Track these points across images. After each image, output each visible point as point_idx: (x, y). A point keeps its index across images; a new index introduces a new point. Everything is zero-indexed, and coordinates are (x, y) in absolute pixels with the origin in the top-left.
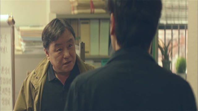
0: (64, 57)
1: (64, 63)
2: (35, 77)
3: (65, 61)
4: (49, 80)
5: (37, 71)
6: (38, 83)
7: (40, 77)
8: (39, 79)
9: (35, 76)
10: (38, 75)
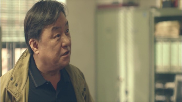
0: (64, 44)
1: (63, 53)
2: (13, 84)
3: (64, 51)
4: (37, 86)
5: (14, 76)
6: (20, 92)
7: (21, 84)
8: (20, 86)
9: (14, 82)
10: (17, 81)
